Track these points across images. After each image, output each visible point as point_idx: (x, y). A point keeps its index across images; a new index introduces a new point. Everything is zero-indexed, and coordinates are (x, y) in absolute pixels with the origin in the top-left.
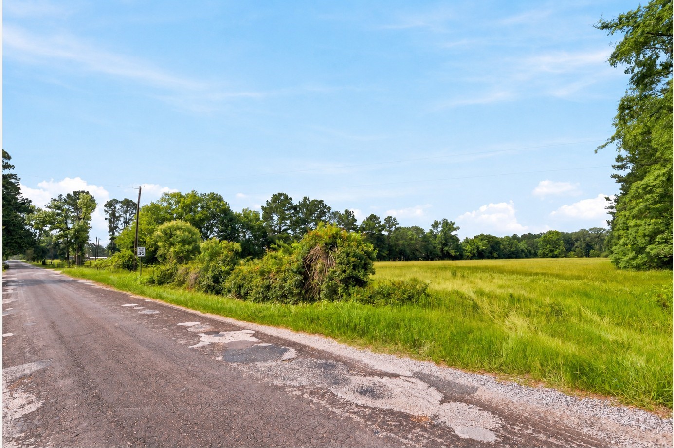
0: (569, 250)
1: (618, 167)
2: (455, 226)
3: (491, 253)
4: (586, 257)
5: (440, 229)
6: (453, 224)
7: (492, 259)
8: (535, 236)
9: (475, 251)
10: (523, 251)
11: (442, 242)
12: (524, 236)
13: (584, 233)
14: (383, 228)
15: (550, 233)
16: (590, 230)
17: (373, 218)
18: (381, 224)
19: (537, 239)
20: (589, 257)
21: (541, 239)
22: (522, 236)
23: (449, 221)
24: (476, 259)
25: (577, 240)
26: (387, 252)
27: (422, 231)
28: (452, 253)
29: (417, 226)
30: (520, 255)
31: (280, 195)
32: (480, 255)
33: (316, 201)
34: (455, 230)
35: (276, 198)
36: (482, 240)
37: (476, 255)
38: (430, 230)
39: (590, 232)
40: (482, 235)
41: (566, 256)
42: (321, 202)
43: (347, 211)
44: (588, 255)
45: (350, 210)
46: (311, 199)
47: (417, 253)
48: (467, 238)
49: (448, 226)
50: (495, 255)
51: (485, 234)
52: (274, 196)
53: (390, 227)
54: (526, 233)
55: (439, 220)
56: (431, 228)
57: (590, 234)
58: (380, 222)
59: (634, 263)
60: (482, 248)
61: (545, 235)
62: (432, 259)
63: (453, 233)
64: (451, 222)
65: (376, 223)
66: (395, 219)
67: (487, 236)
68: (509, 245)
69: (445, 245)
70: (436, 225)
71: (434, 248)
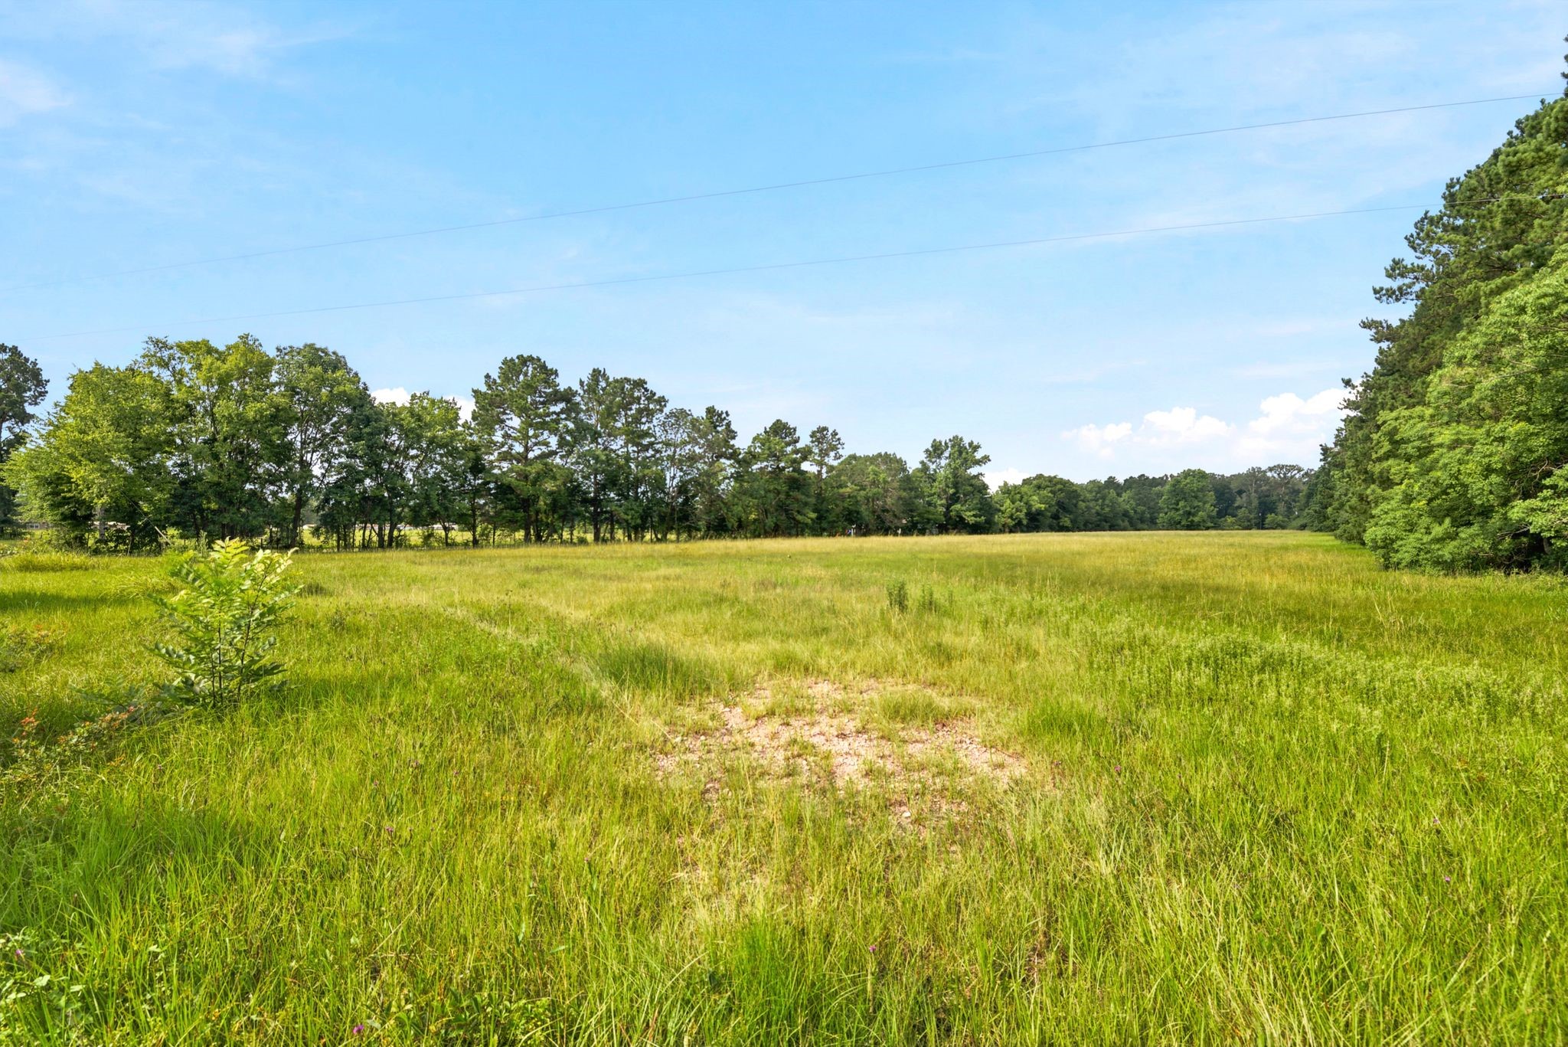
0: (1222, 514)
1: (1390, 293)
2: (978, 455)
3: (1056, 517)
4: (1258, 528)
5: (944, 462)
6: (976, 448)
7: (1059, 531)
8: (1156, 482)
9: (1022, 515)
10: (1125, 514)
11: (945, 492)
12: (1130, 482)
13: (1255, 476)
14: (806, 454)
15: (1187, 474)
16: (1271, 469)
17: (780, 429)
18: (799, 445)
19: (1159, 488)
20: (1263, 528)
21: (1167, 487)
22: (1126, 481)
23: (966, 442)
24: (1022, 531)
25: (1240, 492)
26: (813, 515)
27: (901, 465)
28: (970, 517)
29: (890, 452)
30: (1120, 522)
31: (524, 361)
32: (1033, 523)
33: (628, 380)
34: (978, 462)
35: (512, 368)
36: (1039, 487)
37: (1025, 522)
38: (922, 463)
39: (1269, 474)
40: (1040, 476)
41: (1216, 527)
42: (640, 384)
43: (711, 411)
44: (1261, 525)
45: (719, 408)
46: (614, 374)
47: (888, 517)
48: (1006, 484)
49: (964, 453)
50: (1066, 521)
51: (1046, 474)
52: (505, 362)
53: (824, 453)
54: (1136, 475)
55: (944, 437)
56: (923, 457)
57: (1269, 478)
58: (797, 441)
59: (1447, 551)
60: (1037, 505)
61: (1177, 480)
62: (922, 532)
63: (973, 471)
64: (971, 444)
65: (788, 444)
66: (835, 434)
67: (1051, 479)
68: (1097, 500)
69: (954, 499)
70: (936, 450)
71: (929, 504)
